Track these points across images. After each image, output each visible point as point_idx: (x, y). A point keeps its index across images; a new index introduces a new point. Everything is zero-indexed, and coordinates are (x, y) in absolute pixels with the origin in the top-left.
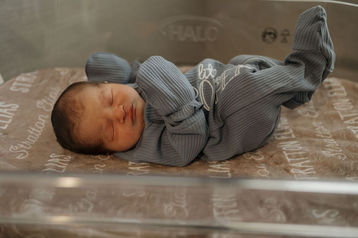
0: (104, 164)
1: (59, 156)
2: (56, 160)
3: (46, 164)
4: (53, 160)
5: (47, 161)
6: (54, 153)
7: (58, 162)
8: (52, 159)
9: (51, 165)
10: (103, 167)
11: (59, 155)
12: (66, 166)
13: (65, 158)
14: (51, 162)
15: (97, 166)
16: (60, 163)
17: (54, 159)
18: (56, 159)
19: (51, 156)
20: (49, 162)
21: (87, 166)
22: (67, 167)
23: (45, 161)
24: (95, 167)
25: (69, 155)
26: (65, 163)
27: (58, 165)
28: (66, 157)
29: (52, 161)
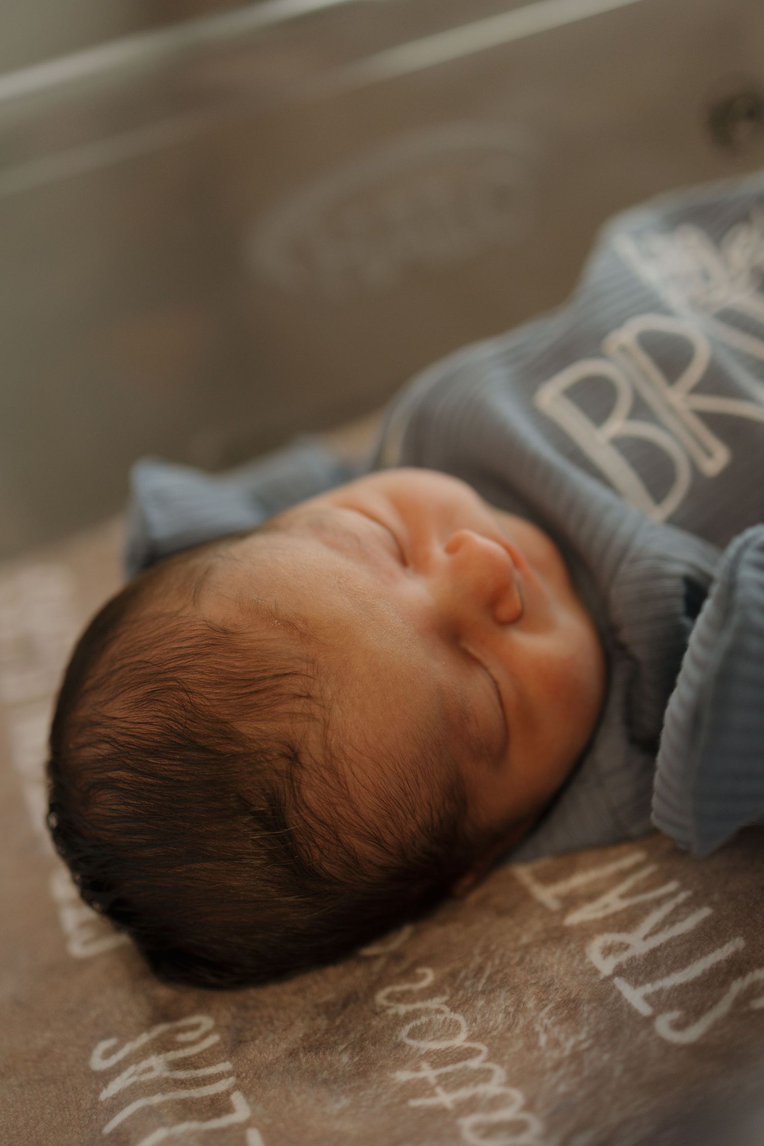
0: (420, 971)
1: (144, 1038)
2: (150, 1069)
3: (107, 1121)
4: (134, 1079)
5: (95, 1103)
6: (106, 1036)
7: (166, 1074)
8: (125, 1075)
9: (150, 1111)
10: (428, 988)
11: (139, 1033)
12: (229, 1074)
13: (182, 1038)
14: (133, 1092)
15: (389, 997)
16: (181, 1075)
17: (132, 1069)
18: (144, 1064)
19: (98, 1063)
20: (119, 1102)
21: (338, 1022)
22: (238, 1076)
23: (86, 1104)
24: (388, 1008)
25: (192, 1012)
26: (209, 1064)
27: (183, 1094)
28: (184, 1030)
29: (134, 1084)
